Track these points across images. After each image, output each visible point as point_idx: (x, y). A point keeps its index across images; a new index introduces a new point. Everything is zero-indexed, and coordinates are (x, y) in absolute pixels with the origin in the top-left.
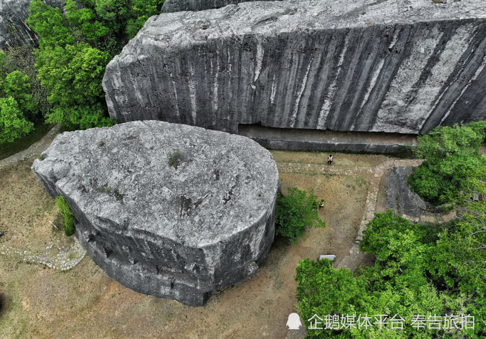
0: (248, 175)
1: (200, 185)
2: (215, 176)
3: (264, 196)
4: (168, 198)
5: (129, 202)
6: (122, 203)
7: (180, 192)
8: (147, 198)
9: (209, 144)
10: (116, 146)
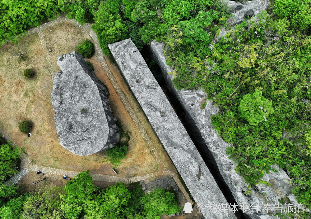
0: (93, 141)
1: (79, 127)
2: (86, 130)
3: (87, 151)
4: (69, 120)
5: (61, 108)
6: (60, 106)
7: (73, 122)
8: (66, 113)
9: (98, 118)
10: (79, 83)
